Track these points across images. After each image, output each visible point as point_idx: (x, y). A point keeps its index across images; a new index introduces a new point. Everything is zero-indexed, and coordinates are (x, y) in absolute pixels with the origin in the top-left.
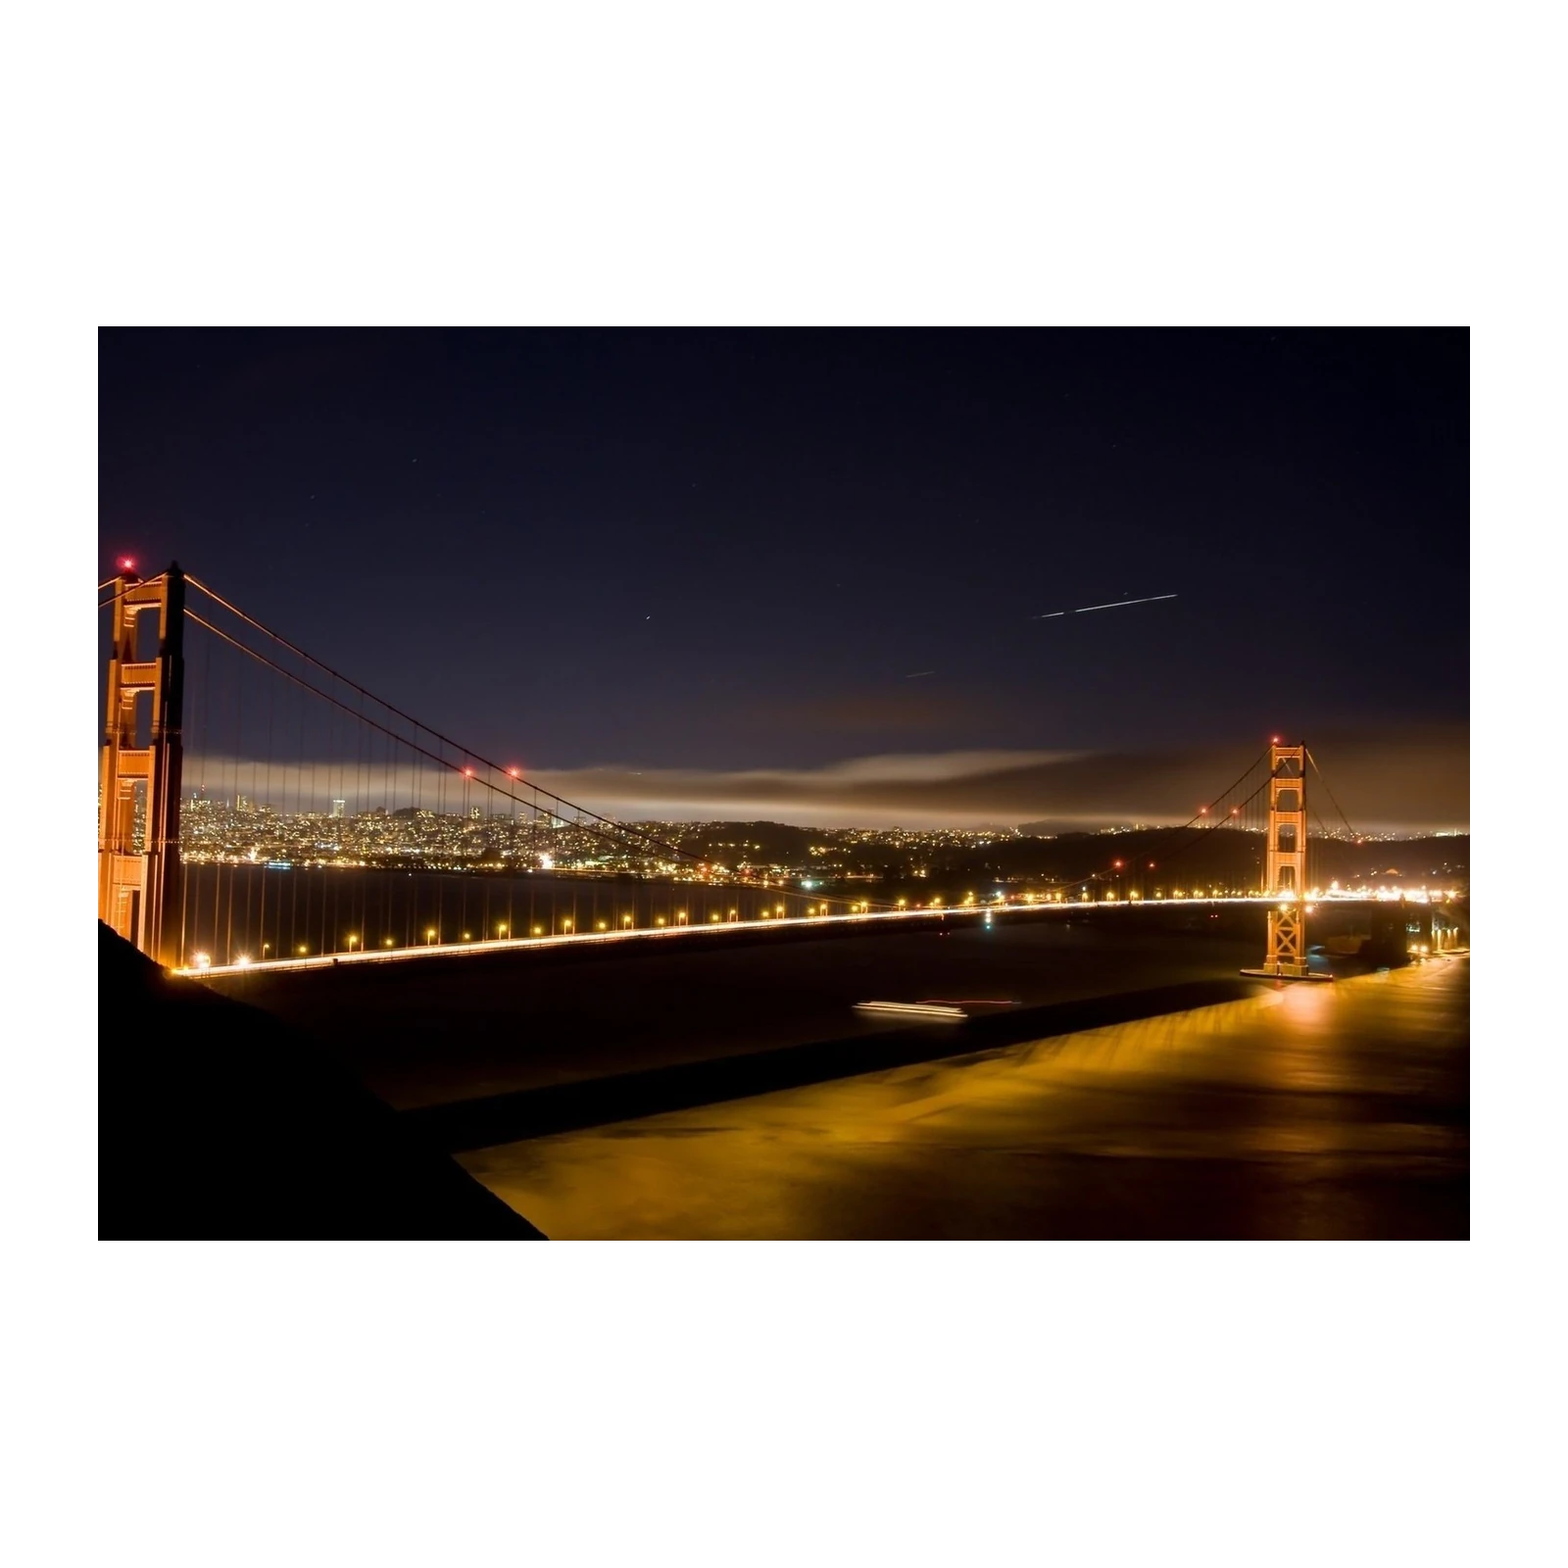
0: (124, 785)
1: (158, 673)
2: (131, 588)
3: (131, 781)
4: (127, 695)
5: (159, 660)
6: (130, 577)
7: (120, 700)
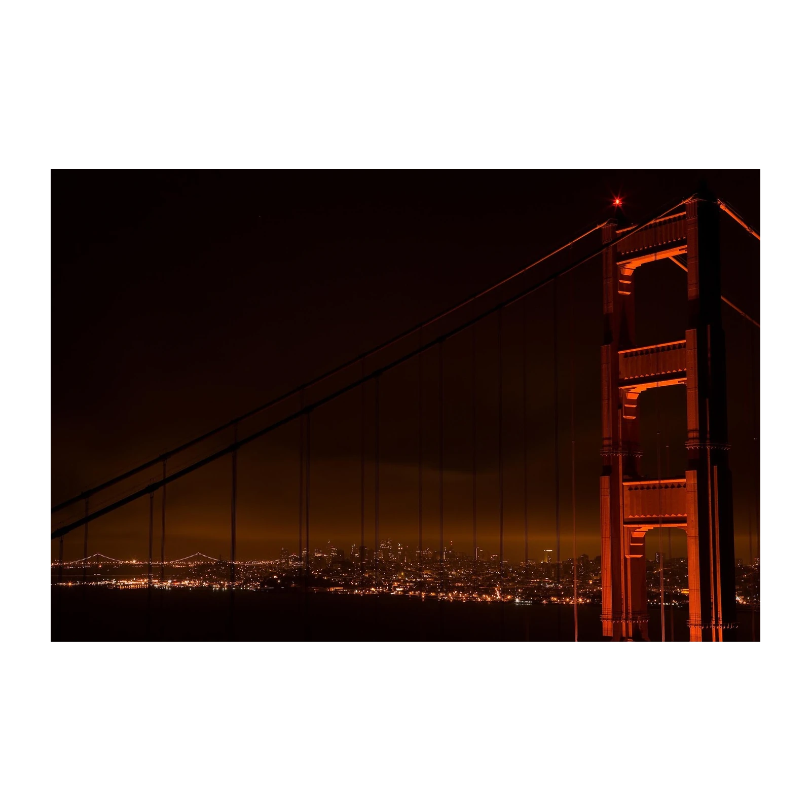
0: (635, 535)
1: (691, 356)
2: (624, 234)
3: (646, 528)
4: (630, 396)
5: (691, 333)
6: (621, 218)
7: (620, 406)
